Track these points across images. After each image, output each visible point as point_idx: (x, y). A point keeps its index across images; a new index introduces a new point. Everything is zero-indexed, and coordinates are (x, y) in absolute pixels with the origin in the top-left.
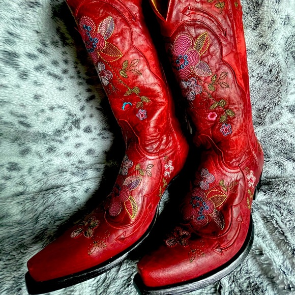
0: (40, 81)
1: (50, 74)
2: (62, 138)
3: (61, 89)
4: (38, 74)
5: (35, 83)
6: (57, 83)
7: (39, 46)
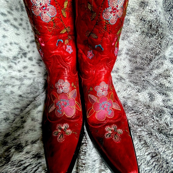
0: (7, 28)
1: (11, 25)
2: (16, 62)
3: (18, 34)
4: (5, 24)
5: (4, 29)
6: (16, 31)
7: (9, 10)
